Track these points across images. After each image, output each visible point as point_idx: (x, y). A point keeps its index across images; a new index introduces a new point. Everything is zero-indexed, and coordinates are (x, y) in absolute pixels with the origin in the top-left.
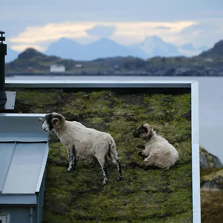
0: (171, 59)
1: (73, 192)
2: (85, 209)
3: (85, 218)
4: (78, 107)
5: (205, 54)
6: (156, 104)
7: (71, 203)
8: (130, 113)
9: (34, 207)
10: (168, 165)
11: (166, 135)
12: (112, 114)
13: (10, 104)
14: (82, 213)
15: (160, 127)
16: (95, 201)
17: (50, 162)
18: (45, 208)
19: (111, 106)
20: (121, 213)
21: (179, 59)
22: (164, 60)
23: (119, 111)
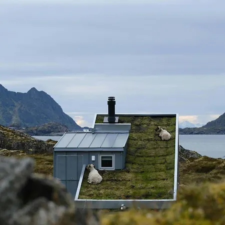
0: (191, 128)
1: (136, 148)
2: (140, 153)
3: (140, 156)
4: (139, 122)
5: (203, 127)
6: (164, 121)
7: (136, 152)
8: (156, 123)
9: (123, 152)
10: (168, 139)
11: (167, 130)
12: (150, 124)
13: (117, 121)
14: (139, 155)
15: (165, 128)
16: (143, 151)
17: (129, 139)
18: (127, 153)
19: (150, 121)
20: (152, 155)
21: (194, 128)
22: (189, 129)
23: (152, 123)
